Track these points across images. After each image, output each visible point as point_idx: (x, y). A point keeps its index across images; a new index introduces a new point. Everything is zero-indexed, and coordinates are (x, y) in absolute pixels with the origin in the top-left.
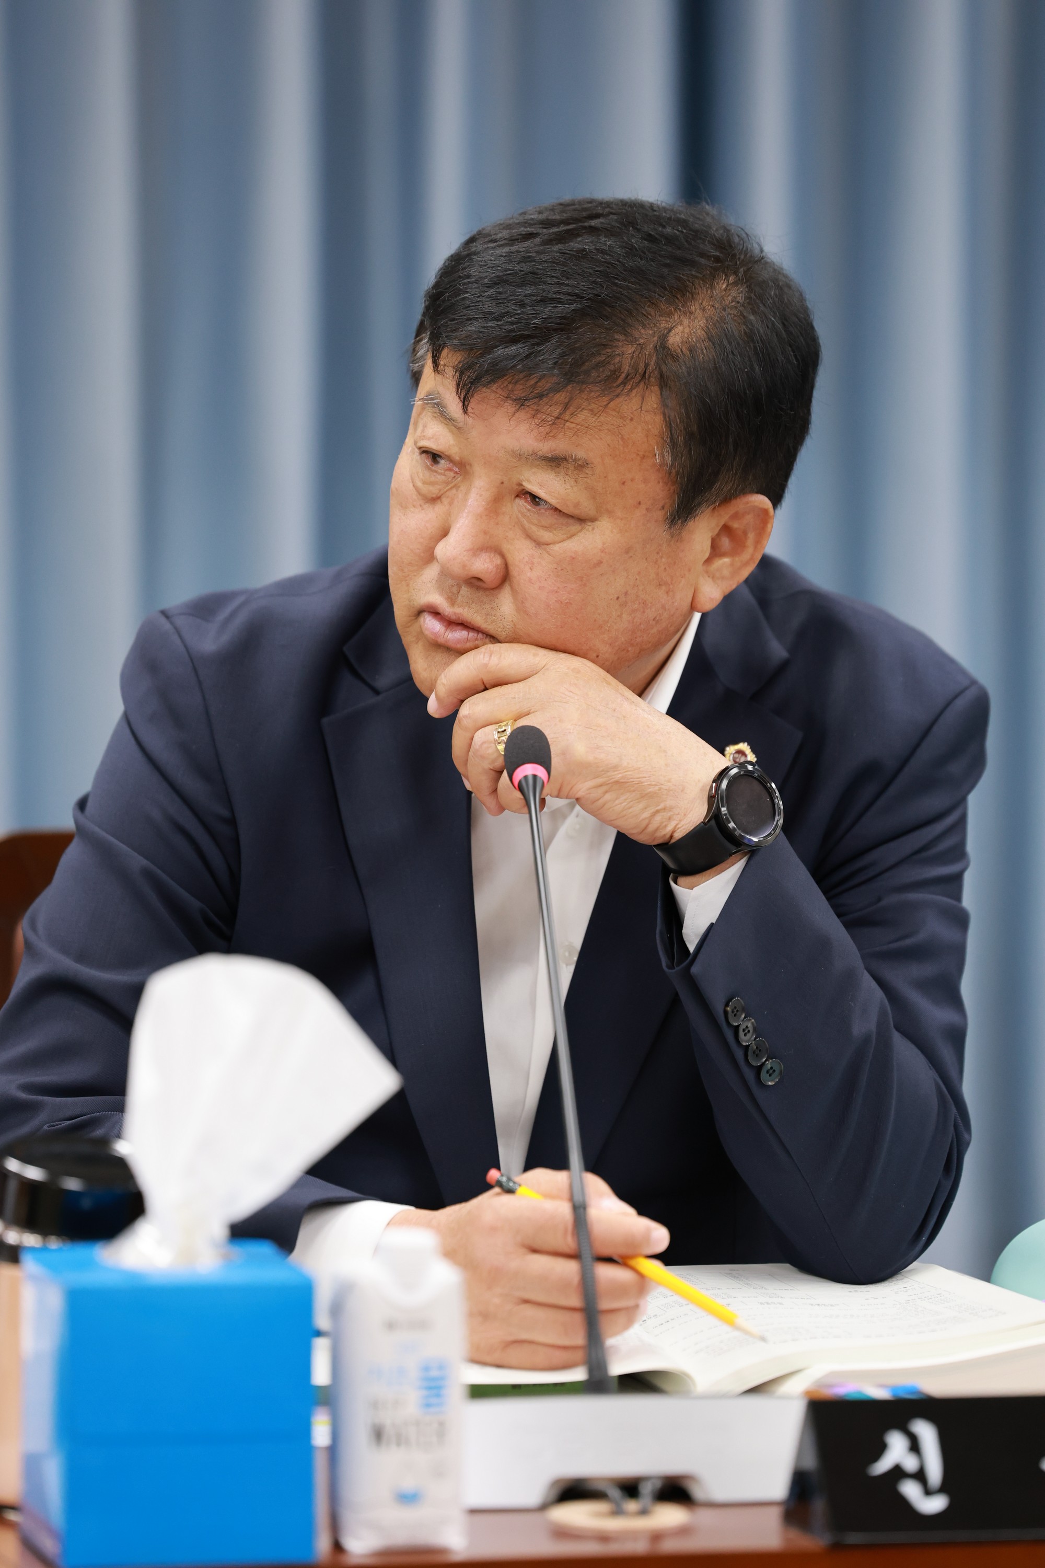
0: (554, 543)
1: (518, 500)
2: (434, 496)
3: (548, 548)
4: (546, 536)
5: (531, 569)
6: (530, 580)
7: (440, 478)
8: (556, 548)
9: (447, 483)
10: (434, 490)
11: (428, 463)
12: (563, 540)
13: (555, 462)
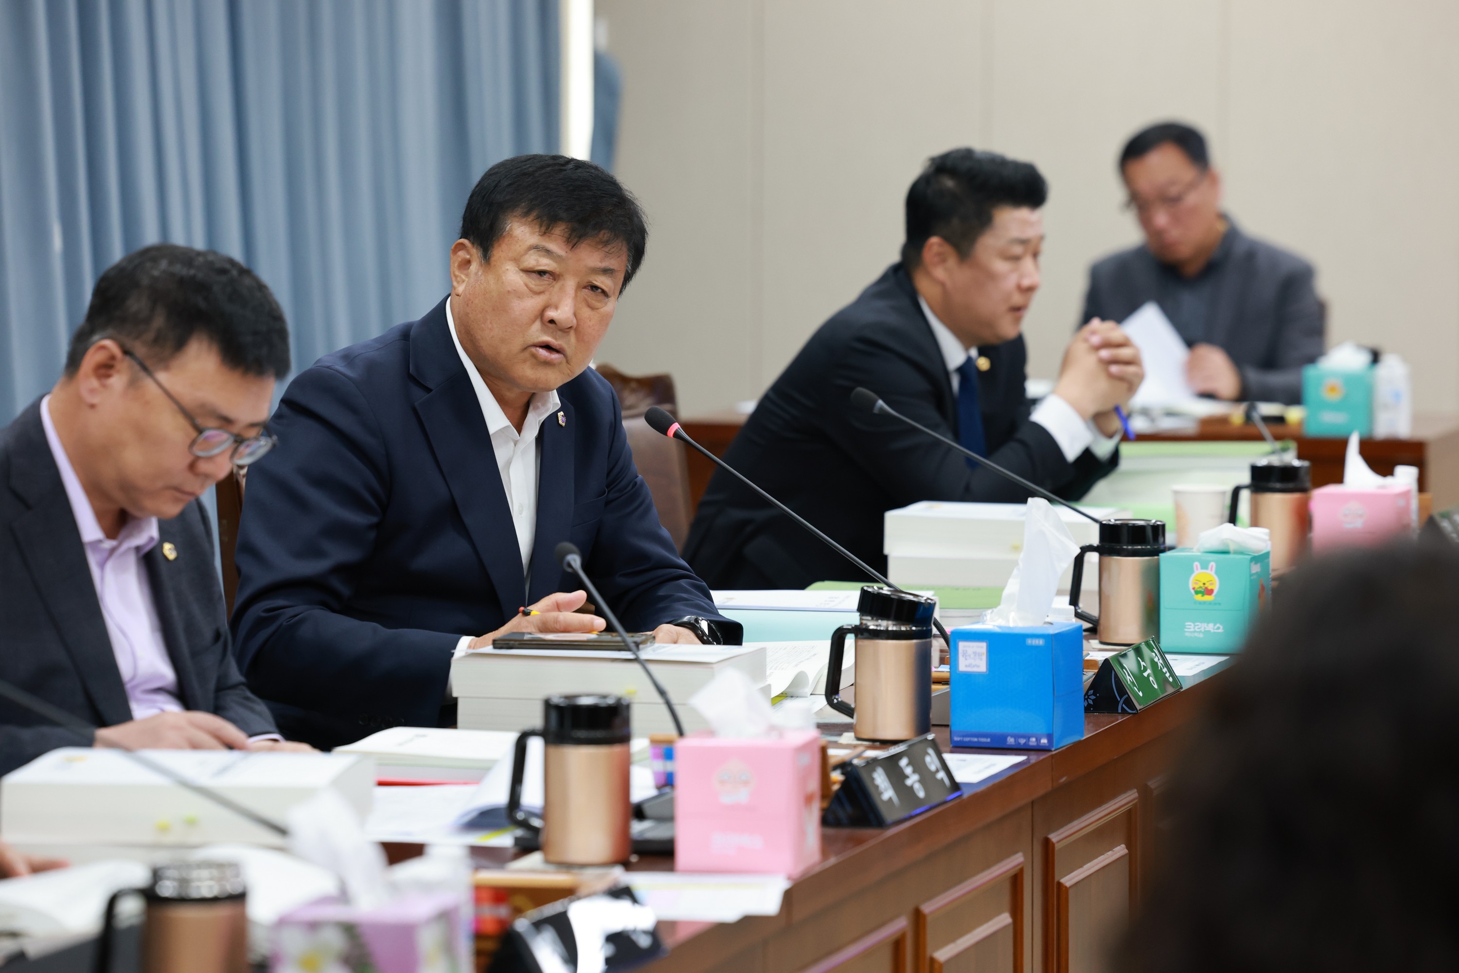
0: (602, 308)
1: (583, 290)
2: (541, 291)
3: (598, 311)
4: (598, 305)
5: (590, 321)
6: (589, 327)
7: (546, 282)
8: (602, 310)
9: (549, 285)
10: (541, 288)
11: (539, 276)
12: (603, 307)
13: (606, 271)
